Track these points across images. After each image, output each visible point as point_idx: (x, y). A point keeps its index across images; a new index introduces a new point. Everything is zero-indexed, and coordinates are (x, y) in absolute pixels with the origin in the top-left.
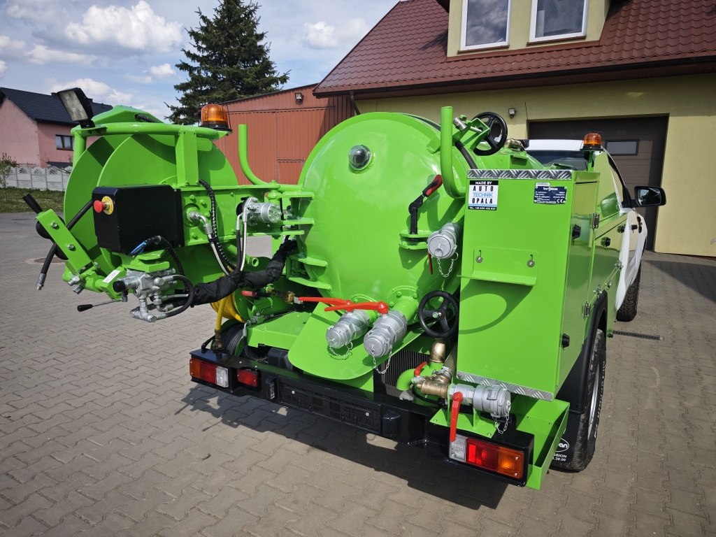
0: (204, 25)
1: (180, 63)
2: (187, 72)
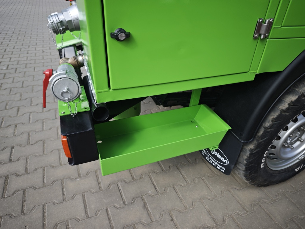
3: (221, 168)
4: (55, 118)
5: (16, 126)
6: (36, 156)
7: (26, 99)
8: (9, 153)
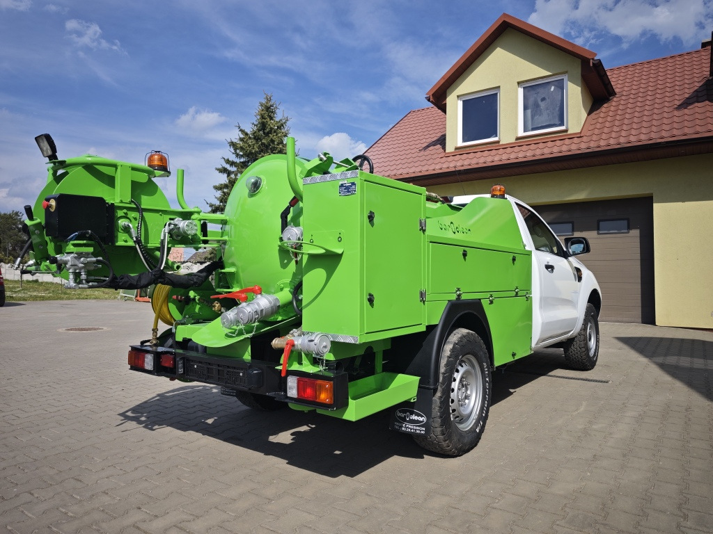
0: (242, 136)
1: (220, 167)
2: (226, 175)
3: (420, 431)
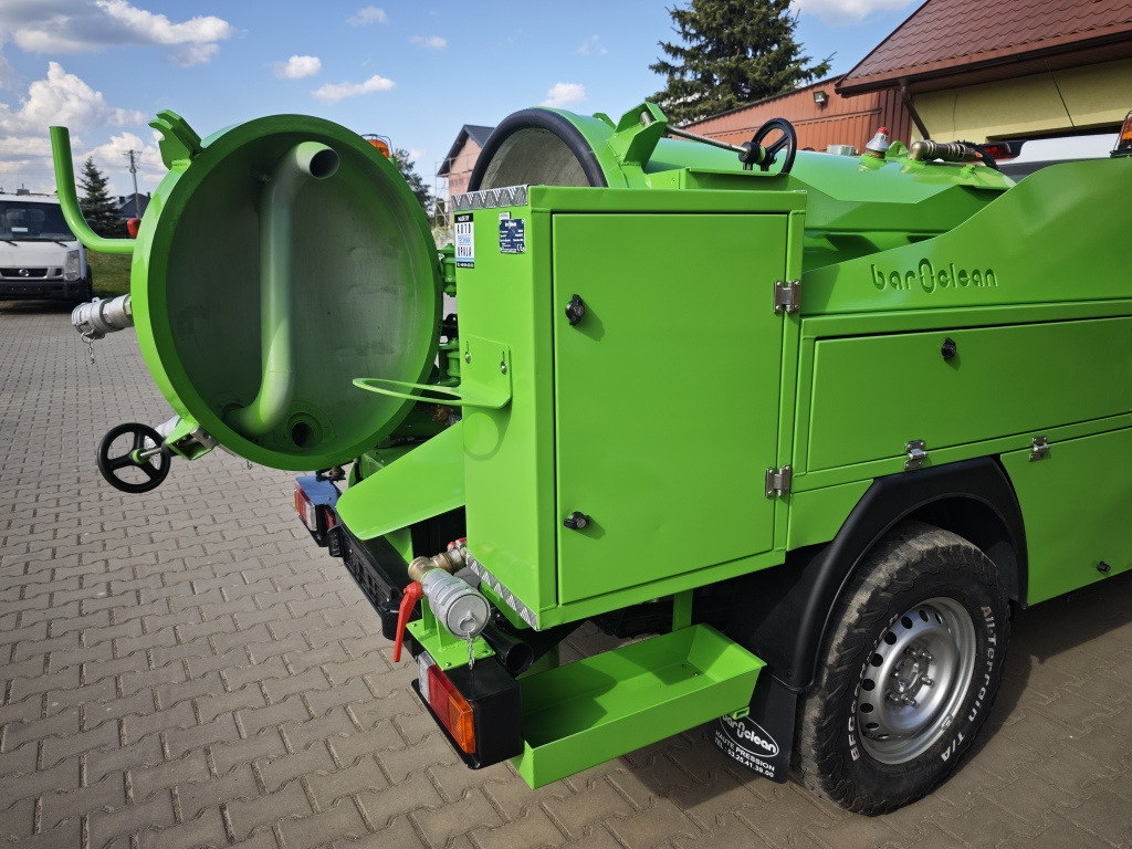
1: (656, 62)
2: (666, 76)
3: (765, 770)
4: (308, 717)
5: (207, 752)
6: (296, 820)
7: (204, 676)
8: (220, 823)
